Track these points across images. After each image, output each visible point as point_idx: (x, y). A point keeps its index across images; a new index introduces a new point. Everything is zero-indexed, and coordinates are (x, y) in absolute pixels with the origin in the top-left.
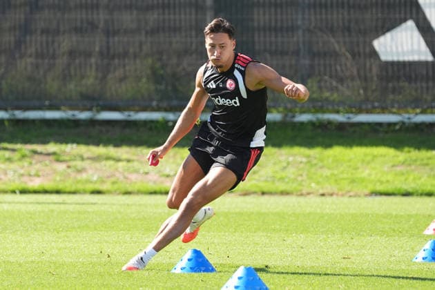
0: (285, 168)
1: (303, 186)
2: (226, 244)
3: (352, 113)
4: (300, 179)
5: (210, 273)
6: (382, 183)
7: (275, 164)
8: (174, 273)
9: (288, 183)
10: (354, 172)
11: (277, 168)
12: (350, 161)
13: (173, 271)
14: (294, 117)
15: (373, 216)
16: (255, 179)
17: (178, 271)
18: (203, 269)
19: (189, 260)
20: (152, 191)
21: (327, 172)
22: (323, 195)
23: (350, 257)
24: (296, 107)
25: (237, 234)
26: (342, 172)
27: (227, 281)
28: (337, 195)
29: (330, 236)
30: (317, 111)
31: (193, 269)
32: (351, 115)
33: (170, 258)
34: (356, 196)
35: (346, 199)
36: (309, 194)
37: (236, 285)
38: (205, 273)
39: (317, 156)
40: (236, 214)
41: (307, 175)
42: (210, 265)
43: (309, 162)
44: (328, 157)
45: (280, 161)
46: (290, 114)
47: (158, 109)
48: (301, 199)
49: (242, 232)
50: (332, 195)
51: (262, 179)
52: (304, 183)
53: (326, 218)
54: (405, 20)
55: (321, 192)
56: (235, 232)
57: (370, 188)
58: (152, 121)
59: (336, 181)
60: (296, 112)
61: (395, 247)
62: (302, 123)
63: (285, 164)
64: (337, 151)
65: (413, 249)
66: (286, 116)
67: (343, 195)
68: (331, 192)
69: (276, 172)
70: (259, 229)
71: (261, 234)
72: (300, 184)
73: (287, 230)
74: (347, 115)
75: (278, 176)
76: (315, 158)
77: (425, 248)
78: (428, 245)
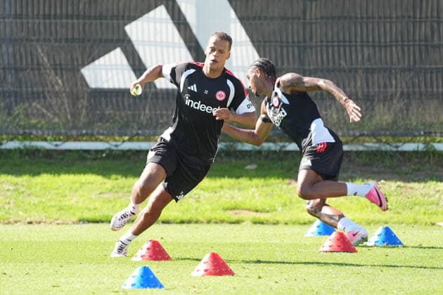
1: (10, 213)
3: (60, 140)
4: (7, 207)
6: (90, 210)
10: (61, 199)
12: (58, 188)
15: (81, 244)
21: (36, 200)
22: (30, 223)
23: (59, 284)
26: (50, 200)
28: (45, 222)
29: (38, 264)
30: (25, 139)
32: (58, 143)
34: (64, 223)
35: (54, 227)
36: (16, 222)
39: (25, 183)
41: (14, 203)
43: (16, 190)
44: (37, 184)
48: (9, 227)
50: (40, 223)
52: (11, 211)
53: (35, 245)
55: (29, 220)
57: (79, 215)
59: (44, 208)
60: (3, 140)
61: (104, 274)
62: (9, 151)
64: (45, 179)
65: (121, 276)
67: (51, 223)
68: (38, 220)
74: (55, 143)
76: (23, 185)
77: (133, 274)
78: (138, 272)
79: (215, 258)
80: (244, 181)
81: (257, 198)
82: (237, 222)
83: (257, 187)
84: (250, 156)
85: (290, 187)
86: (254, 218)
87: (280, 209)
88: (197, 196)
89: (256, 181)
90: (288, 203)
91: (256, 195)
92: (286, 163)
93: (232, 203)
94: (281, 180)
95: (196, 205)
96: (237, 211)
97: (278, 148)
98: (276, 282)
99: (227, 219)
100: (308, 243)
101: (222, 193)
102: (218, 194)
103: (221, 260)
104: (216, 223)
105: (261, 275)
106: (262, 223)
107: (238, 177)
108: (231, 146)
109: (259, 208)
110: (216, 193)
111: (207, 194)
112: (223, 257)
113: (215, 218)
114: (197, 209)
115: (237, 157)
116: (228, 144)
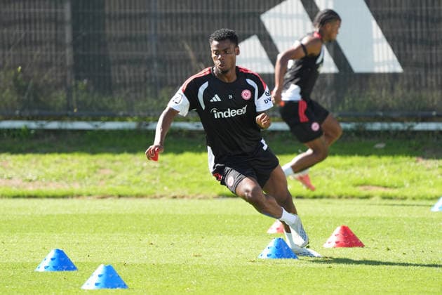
0: (139, 173)
1: (157, 189)
2: (86, 243)
4: (154, 182)
5: (71, 272)
7: (130, 169)
8: (38, 272)
9: (142, 186)
11: (132, 173)
12: (199, 166)
13: (37, 270)
14: (147, 125)
15: (221, 217)
16: (111, 183)
17: (42, 269)
18: (66, 267)
19: (52, 259)
20: (16, 195)
21: (178, 177)
22: (175, 197)
23: (201, 254)
24: (149, 115)
25: (96, 235)
26: (192, 177)
27: (87, 279)
28: (188, 197)
29: (182, 235)
31: (56, 268)
33: (34, 258)
34: (205, 198)
35: (196, 201)
36: (161, 196)
37: (97, 282)
38: (67, 271)
39: (170, 161)
40: (95, 215)
41: (160, 179)
42: (72, 264)
43: (162, 167)
44: (180, 162)
45: (135, 167)
46: (144, 123)
47: (20, 118)
48: (155, 201)
49: (101, 233)
50: (183, 197)
51: (119, 183)
52: (157, 187)
53: (178, 218)
54: (249, 36)
55: (173, 194)
56: (94, 232)
57: (219, 190)
58: (15, 130)
59: (187, 184)
60: (150, 121)
61: (242, 245)
63: (139, 169)
64: (188, 157)
65: (258, 247)
66: (140, 124)
67: (193, 198)
68: (182, 195)
69: (131, 176)
70: (117, 230)
71: (119, 234)
72: (154, 188)
73: (142, 231)
74: (197, 123)
75: (133, 180)
76: (168, 163)
77: (269, 246)
78: (272, 244)
79: (346, 231)
80: (373, 159)
81: (386, 175)
82: (367, 197)
83: (386, 164)
84: (379, 136)
85: (418, 164)
86: (383, 194)
87: (408, 185)
88: (328, 173)
89: (385, 159)
90: (416, 180)
91: (385, 171)
92: (413, 142)
93: (362, 180)
94: (408, 158)
95: (327, 181)
96: (367, 187)
97: (406, 128)
98: (404, 254)
99: (356, 194)
100: (434, 217)
101: (353, 170)
102: (348, 172)
103: (352, 233)
104: (347, 198)
105: (390, 247)
106: (390, 198)
107: (367, 155)
108: (361, 127)
109: (388, 184)
110: (346, 169)
111: (338, 172)
112: (353, 230)
113: (346, 194)
114: (328, 185)
115: (366, 136)
116: (358, 124)
